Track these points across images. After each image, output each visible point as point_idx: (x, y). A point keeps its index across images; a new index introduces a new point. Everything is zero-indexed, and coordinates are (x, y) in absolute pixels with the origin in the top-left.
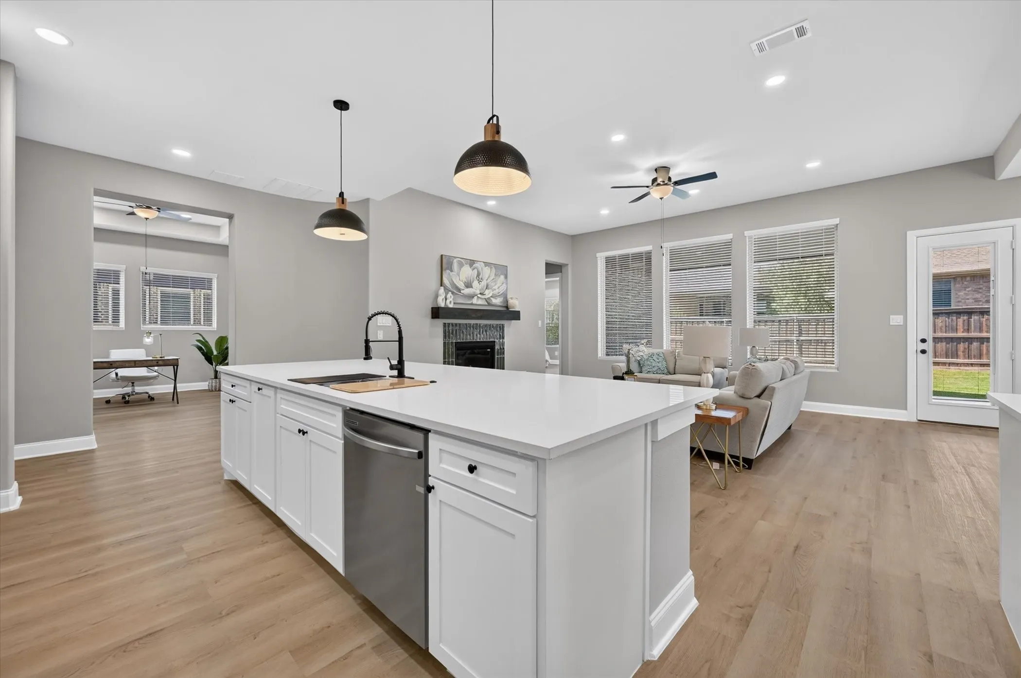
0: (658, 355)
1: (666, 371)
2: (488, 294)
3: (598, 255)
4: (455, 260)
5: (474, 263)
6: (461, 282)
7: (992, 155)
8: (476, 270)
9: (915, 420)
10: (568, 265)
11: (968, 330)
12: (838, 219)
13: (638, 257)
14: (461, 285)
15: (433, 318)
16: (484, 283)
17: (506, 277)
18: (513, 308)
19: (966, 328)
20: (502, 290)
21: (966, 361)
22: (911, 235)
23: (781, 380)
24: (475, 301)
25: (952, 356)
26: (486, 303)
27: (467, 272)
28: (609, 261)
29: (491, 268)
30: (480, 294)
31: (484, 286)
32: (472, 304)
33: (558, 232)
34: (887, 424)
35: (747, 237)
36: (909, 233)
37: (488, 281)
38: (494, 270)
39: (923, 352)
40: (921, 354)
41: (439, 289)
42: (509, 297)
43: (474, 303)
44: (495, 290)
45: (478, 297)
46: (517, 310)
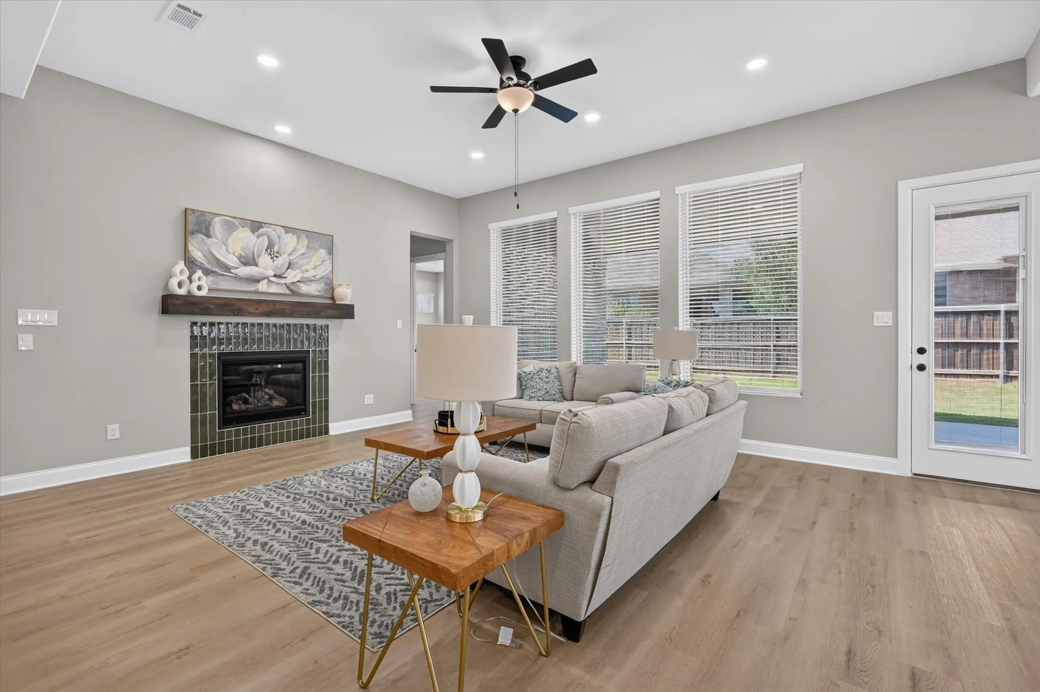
0: (549, 371)
1: (558, 396)
2: (292, 276)
3: (491, 226)
4: (217, 219)
5: (262, 227)
6: (232, 255)
7: (1023, 57)
8: (266, 236)
9: (910, 475)
10: (451, 241)
11: (967, 335)
12: (801, 165)
13: (539, 227)
14: (231, 260)
15: (162, 313)
16: (282, 261)
17: (331, 252)
18: (341, 299)
19: (965, 331)
20: (323, 270)
21: (965, 371)
22: (905, 187)
23: (707, 416)
24: (263, 286)
25: (948, 365)
26: (288, 292)
27: (244, 239)
28: (506, 234)
29: (299, 238)
30: (275, 276)
31: (283, 265)
32: (257, 292)
33: (429, 191)
34: (868, 479)
35: (680, 197)
36: (901, 184)
37: (292, 257)
38: (305, 241)
39: (921, 368)
40: (917, 370)
41: (175, 264)
42: (335, 283)
43: (260, 290)
44: (307, 271)
45: (269, 280)
46: (348, 303)
